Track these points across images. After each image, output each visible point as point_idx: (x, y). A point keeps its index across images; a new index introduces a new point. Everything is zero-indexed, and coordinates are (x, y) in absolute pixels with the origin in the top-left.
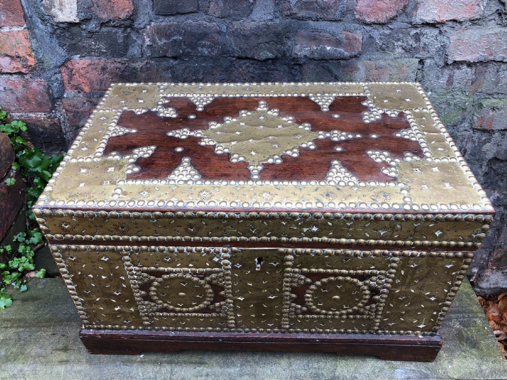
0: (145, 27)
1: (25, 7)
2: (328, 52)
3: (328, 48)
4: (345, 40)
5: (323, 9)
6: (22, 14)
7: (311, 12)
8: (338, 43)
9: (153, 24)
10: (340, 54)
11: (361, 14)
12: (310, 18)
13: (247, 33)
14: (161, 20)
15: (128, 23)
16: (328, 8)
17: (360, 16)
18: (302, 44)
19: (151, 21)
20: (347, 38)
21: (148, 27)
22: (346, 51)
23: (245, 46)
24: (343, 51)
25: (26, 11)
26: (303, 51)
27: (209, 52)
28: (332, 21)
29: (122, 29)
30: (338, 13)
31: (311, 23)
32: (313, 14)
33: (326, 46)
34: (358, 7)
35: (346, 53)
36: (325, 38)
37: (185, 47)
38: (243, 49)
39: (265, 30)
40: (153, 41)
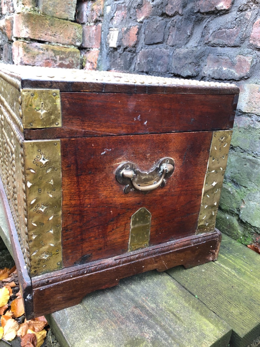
0: (139, 52)
1: (102, 39)
2: (224, 72)
3: (224, 69)
4: (238, 63)
5: (228, 36)
6: (100, 41)
7: (220, 40)
8: (232, 65)
9: (143, 49)
10: (231, 74)
11: (254, 39)
12: (218, 45)
13: (181, 56)
14: (146, 48)
15: (133, 49)
16: (232, 36)
17: (254, 41)
18: (209, 65)
19: (142, 48)
20: (240, 61)
21: (140, 52)
22: (237, 72)
23: (178, 66)
24: (235, 72)
25: (102, 41)
26: (208, 71)
27: (161, 69)
28: (233, 47)
29: (131, 53)
30: (238, 39)
31: (219, 49)
32: (221, 41)
33: (223, 67)
34: (252, 33)
35: (236, 74)
36: (224, 61)
37: (152, 65)
38: (176, 68)
39: (191, 54)
40: (140, 61)
